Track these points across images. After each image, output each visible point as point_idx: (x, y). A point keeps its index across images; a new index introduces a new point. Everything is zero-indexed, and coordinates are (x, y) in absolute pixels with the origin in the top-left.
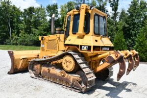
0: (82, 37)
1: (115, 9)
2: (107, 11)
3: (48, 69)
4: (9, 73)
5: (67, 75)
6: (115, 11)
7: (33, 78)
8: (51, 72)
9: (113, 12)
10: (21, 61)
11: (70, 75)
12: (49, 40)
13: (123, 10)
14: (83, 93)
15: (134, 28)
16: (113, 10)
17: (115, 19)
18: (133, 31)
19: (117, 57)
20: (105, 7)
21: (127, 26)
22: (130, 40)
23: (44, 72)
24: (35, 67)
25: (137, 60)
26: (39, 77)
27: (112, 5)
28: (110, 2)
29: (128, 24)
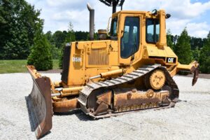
5: (155, 93)
8: (132, 97)
11: (158, 93)
12: (93, 49)
15: (15, 26)
18: (13, 30)
21: (4, 22)
23: (120, 100)
24: (100, 98)
29: (6, 19)
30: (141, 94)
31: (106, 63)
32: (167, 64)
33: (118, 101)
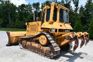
0: (52, 23)
1: (77, 6)
2: (71, 7)
3: (31, 44)
4: (7, 45)
5: (42, 47)
6: (77, 7)
7: (21, 49)
9: (75, 7)
10: (15, 38)
11: (44, 47)
12: (32, 25)
13: (81, 6)
14: (52, 59)
15: (89, 18)
16: (75, 6)
17: (77, 12)
18: (88, 19)
19: (73, 36)
20: (70, 4)
21: (84, 16)
22: (86, 26)
24: (23, 42)
25: (87, 39)
26: (25, 48)
27: (74, 3)
28: (73, 1)
30: (36, 45)
31: (35, 30)
32: (51, 32)
33: (28, 45)
